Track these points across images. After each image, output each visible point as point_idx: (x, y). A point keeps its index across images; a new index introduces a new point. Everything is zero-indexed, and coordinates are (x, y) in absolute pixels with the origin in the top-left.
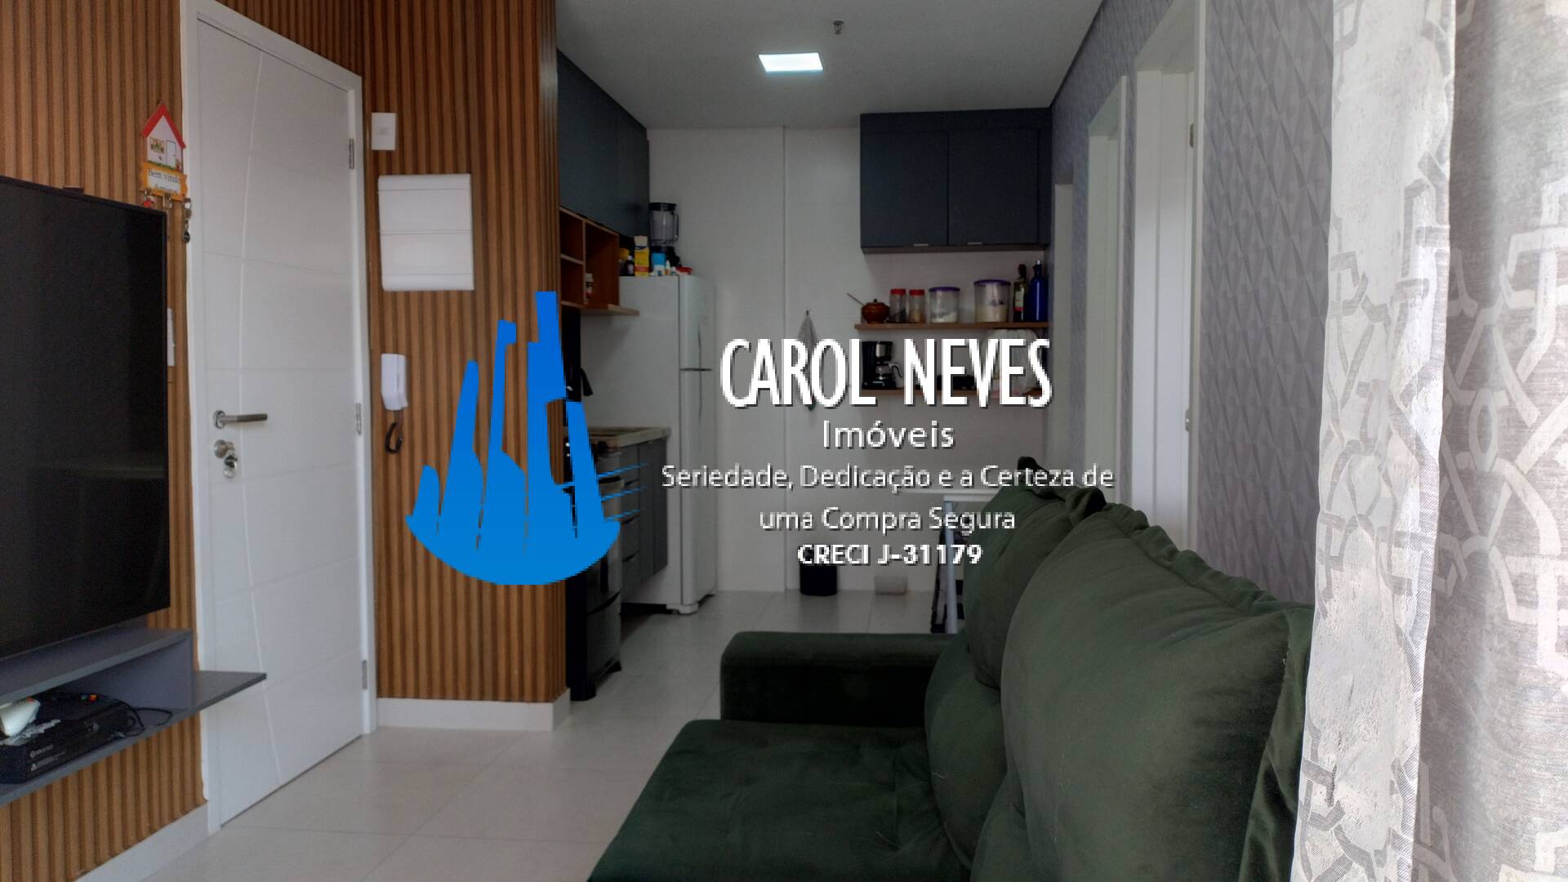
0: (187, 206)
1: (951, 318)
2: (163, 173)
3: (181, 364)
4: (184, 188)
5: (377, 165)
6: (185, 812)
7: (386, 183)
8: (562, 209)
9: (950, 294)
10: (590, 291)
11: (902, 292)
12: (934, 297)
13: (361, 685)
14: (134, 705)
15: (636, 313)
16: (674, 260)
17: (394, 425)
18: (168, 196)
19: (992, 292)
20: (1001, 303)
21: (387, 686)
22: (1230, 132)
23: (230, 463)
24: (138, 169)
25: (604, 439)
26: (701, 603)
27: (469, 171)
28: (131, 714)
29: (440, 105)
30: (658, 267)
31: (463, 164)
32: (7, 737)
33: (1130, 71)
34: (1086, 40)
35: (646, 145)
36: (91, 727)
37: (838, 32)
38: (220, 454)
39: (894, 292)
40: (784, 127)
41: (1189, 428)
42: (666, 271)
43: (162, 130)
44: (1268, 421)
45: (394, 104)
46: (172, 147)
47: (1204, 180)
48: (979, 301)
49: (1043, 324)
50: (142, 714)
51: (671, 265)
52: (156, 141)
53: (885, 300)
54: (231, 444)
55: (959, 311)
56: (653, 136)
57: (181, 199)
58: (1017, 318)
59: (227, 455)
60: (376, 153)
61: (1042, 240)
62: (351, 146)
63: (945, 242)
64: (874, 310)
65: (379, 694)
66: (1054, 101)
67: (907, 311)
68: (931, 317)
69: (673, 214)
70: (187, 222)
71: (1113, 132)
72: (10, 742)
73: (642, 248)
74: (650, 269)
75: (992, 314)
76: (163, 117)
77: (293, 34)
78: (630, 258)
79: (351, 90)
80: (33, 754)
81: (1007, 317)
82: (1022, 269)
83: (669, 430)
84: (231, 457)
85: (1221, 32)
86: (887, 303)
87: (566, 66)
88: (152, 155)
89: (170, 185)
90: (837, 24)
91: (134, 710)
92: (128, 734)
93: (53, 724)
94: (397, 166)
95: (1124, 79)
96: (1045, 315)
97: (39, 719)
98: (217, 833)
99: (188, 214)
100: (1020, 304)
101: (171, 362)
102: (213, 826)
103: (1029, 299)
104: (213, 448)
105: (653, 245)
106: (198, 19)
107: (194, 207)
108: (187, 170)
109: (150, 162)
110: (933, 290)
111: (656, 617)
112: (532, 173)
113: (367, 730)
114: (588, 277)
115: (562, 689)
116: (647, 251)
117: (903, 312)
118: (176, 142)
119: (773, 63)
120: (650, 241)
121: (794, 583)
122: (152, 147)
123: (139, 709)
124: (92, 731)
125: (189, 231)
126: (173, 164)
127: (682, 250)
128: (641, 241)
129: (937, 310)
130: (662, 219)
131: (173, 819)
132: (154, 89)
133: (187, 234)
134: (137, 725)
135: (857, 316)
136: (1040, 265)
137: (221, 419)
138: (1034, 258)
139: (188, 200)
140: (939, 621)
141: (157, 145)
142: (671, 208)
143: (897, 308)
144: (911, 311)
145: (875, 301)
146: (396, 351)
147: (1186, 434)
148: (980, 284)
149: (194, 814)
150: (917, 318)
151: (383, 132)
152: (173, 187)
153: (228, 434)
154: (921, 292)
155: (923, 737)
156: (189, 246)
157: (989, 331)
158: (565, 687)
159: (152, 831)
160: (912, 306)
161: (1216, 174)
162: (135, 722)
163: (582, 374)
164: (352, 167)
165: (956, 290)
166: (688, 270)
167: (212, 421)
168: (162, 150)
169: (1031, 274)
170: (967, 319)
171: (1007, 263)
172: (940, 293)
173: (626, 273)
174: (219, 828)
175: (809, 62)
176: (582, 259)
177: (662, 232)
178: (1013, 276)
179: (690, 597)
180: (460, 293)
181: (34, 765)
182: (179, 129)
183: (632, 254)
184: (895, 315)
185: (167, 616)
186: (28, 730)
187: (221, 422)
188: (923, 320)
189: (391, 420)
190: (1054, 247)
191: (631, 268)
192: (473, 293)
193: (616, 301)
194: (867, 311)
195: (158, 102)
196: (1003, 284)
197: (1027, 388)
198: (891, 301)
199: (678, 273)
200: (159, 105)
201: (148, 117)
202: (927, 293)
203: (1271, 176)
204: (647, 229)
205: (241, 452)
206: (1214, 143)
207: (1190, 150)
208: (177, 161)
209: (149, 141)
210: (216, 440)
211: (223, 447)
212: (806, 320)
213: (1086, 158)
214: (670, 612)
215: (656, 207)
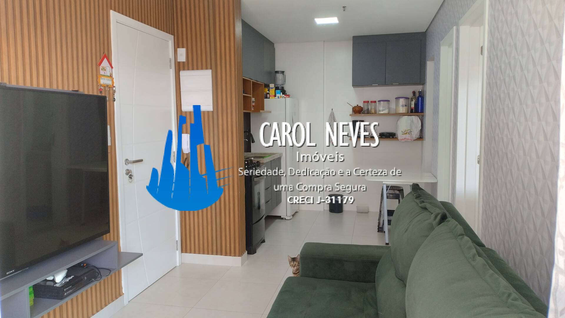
0: (114, 89)
1: (386, 111)
2: (105, 78)
3: (113, 144)
4: (113, 82)
5: (179, 67)
6: (116, 298)
7: (183, 73)
8: (243, 78)
9: (386, 103)
10: (254, 104)
11: (368, 102)
12: (379, 104)
13: (176, 249)
14: (98, 266)
15: (270, 112)
16: (284, 92)
17: (186, 159)
18: (107, 86)
19: (402, 101)
20: (406, 106)
21: (184, 249)
22: (497, 59)
23: (131, 177)
24: (97, 78)
25: (258, 160)
26: (293, 215)
27: (211, 69)
28: (97, 270)
29: (201, 46)
30: (278, 95)
31: (209, 66)
32: (57, 283)
33: (457, 25)
34: (440, 9)
35: (274, 49)
36: (84, 278)
37: (344, 10)
38: (127, 174)
39: (364, 102)
40: (324, 41)
41: (479, 162)
42: (281, 96)
43: (105, 63)
44: (512, 175)
45: (185, 45)
46: (108, 68)
47: (487, 74)
48: (397, 105)
49: (422, 114)
50: (101, 271)
51: (283, 94)
52: (103, 67)
53: (361, 105)
54: (131, 170)
55: (389, 109)
56: (276, 46)
57: (112, 86)
58: (412, 112)
59: (129, 174)
60: (179, 62)
61: (422, 81)
62: (170, 61)
63: (384, 83)
64: (357, 109)
65: (182, 252)
66: (427, 30)
67: (370, 109)
68: (379, 112)
69: (283, 74)
70: (114, 94)
71: (450, 45)
72: (57, 285)
73: (272, 88)
74: (275, 96)
75: (402, 110)
76: (105, 58)
77: (149, 23)
78: (268, 92)
79: (170, 40)
80: (65, 290)
81: (408, 111)
82: (414, 93)
83: (282, 154)
84: (131, 175)
85: (495, 19)
86: (362, 106)
87: (245, 25)
88: (102, 72)
89: (109, 82)
90: (344, 7)
91: (98, 269)
92: (96, 280)
93: (71, 278)
94: (186, 67)
95: (455, 27)
96: (422, 111)
97: (67, 276)
98: (127, 304)
99: (114, 91)
100: (413, 106)
101: (109, 144)
102: (126, 302)
103: (416, 105)
104: (125, 172)
105: (276, 86)
106: (117, 22)
107: (117, 89)
108: (114, 76)
109: (101, 75)
110: (379, 101)
111: (278, 220)
112: (233, 69)
113: (178, 265)
114: (253, 99)
115: (244, 251)
116: (274, 89)
117: (368, 109)
118: (110, 66)
119: (320, 21)
120: (275, 85)
121: (327, 208)
122: (102, 70)
123: (100, 268)
124: (84, 280)
125: (115, 98)
126: (109, 75)
127: (286, 88)
128: (272, 85)
129: (381, 109)
130: (279, 76)
131: (113, 301)
132: (102, 49)
133: (114, 99)
134: (100, 276)
135: (351, 111)
136: (421, 91)
137: (127, 162)
138: (418, 88)
139: (115, 87)
140: (381, 226)
141: (103, 69)
142: (283, 72)
143: (366, 108)
144: (371, 109)
145: (358, 105)
146: (187, 133)
147: (478, 165)
148: (398, 98)
149: (120, 299)
150: (373, 112)
151: (181, 55)
152: (109, 83)
153: (130, 167)
154: (375, 102)
155: (374, 289)
156: (115, 102)
157: (401, 116)
158: (245, 250)
159: (106, 305)
160: (371, 107)
161: (491, 74)
162: (99, 274)
163: (251, 135)
164: (171, 68)
165: (389, 101)
166: (289, 96)
167: (124, 163)
168: (105, 70)
169: (417, 95)
170: (393, 112)
171: (408, 90)
172: (382, 102)
173: (266, 98)
174: (128, 303)
175: (334, 20)
176: (251, 95)
177: (279, 82)
178: (410, 95)
179: (290, 213)
180: (208, 112)
181: (65, 293)
182: (110, 61)
183: (269, 90)
184: (365, 111)
185: (110, 235)
186: (64, 280)
187: (127, 163)
188: (375, 113)
189: (185, 157)
190: (426, 85)
191: (268, 95)
192: (213, 112)
193: (263, 109)
194: (354, 109)
195: (103, 53)
196: (407, 98)
197: (415, 138)
198: (363, 106)
199: (285, 97)
200: (104, 54)
201: (100, 59)
202: (377, 103)
203: (515, 79)
204: (274, 81)
205: (134, 173)
206: (491, 62)
207: (481, 56)
208: (110, 73)
209: (101, 67)
210: (126, 169)
211: (128, 171)
212: (331, 112)
213: (439, 54)
214: (282, 219)
215: (277, 72)
